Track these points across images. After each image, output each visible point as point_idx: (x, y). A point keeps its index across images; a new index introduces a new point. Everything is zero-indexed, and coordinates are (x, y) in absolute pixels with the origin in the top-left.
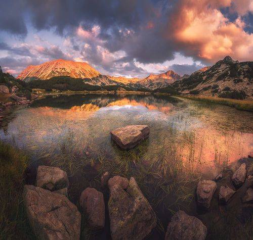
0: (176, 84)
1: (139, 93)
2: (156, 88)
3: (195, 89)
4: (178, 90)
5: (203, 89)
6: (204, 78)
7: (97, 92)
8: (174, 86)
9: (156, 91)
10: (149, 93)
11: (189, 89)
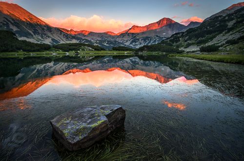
0: (175, 38)
1: (115, 53)
2: (142, 45)
3: (210, 44)
4: (178, 47)
5: (226, 43)
6: (230, 24)
7: (44, 54)
8: (172, 41)
9: (141, 49)
10: (132, 53)
11: (198, 43)
